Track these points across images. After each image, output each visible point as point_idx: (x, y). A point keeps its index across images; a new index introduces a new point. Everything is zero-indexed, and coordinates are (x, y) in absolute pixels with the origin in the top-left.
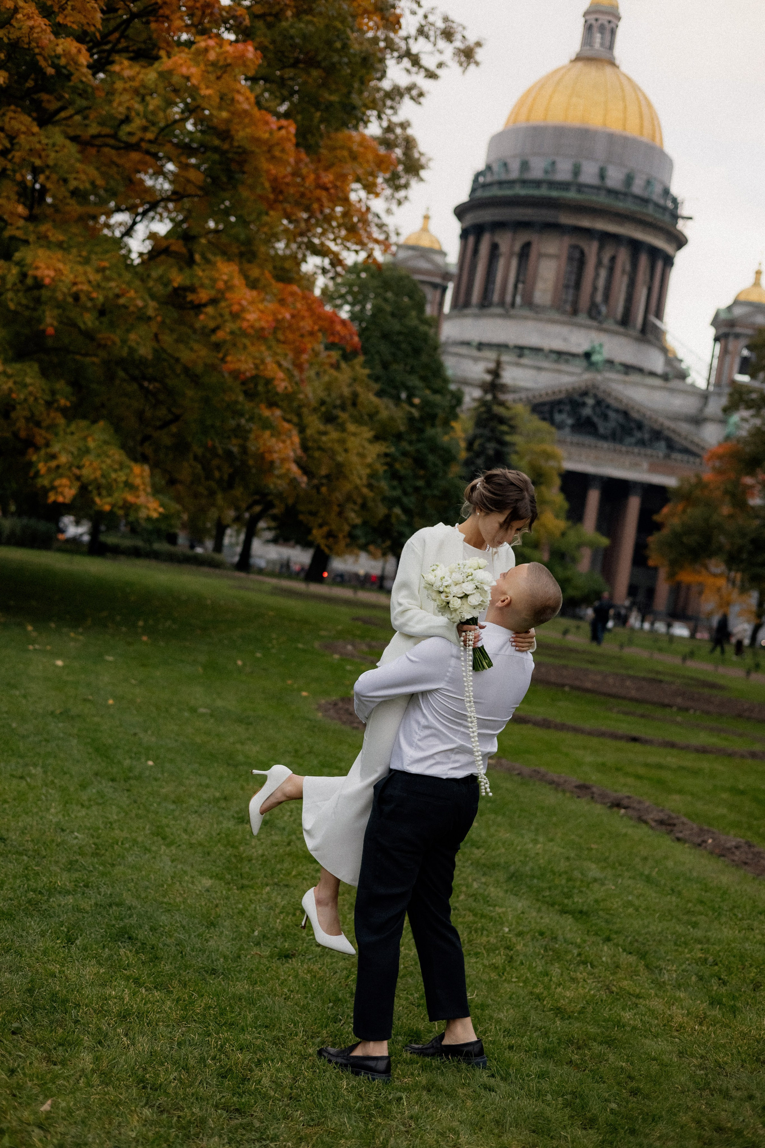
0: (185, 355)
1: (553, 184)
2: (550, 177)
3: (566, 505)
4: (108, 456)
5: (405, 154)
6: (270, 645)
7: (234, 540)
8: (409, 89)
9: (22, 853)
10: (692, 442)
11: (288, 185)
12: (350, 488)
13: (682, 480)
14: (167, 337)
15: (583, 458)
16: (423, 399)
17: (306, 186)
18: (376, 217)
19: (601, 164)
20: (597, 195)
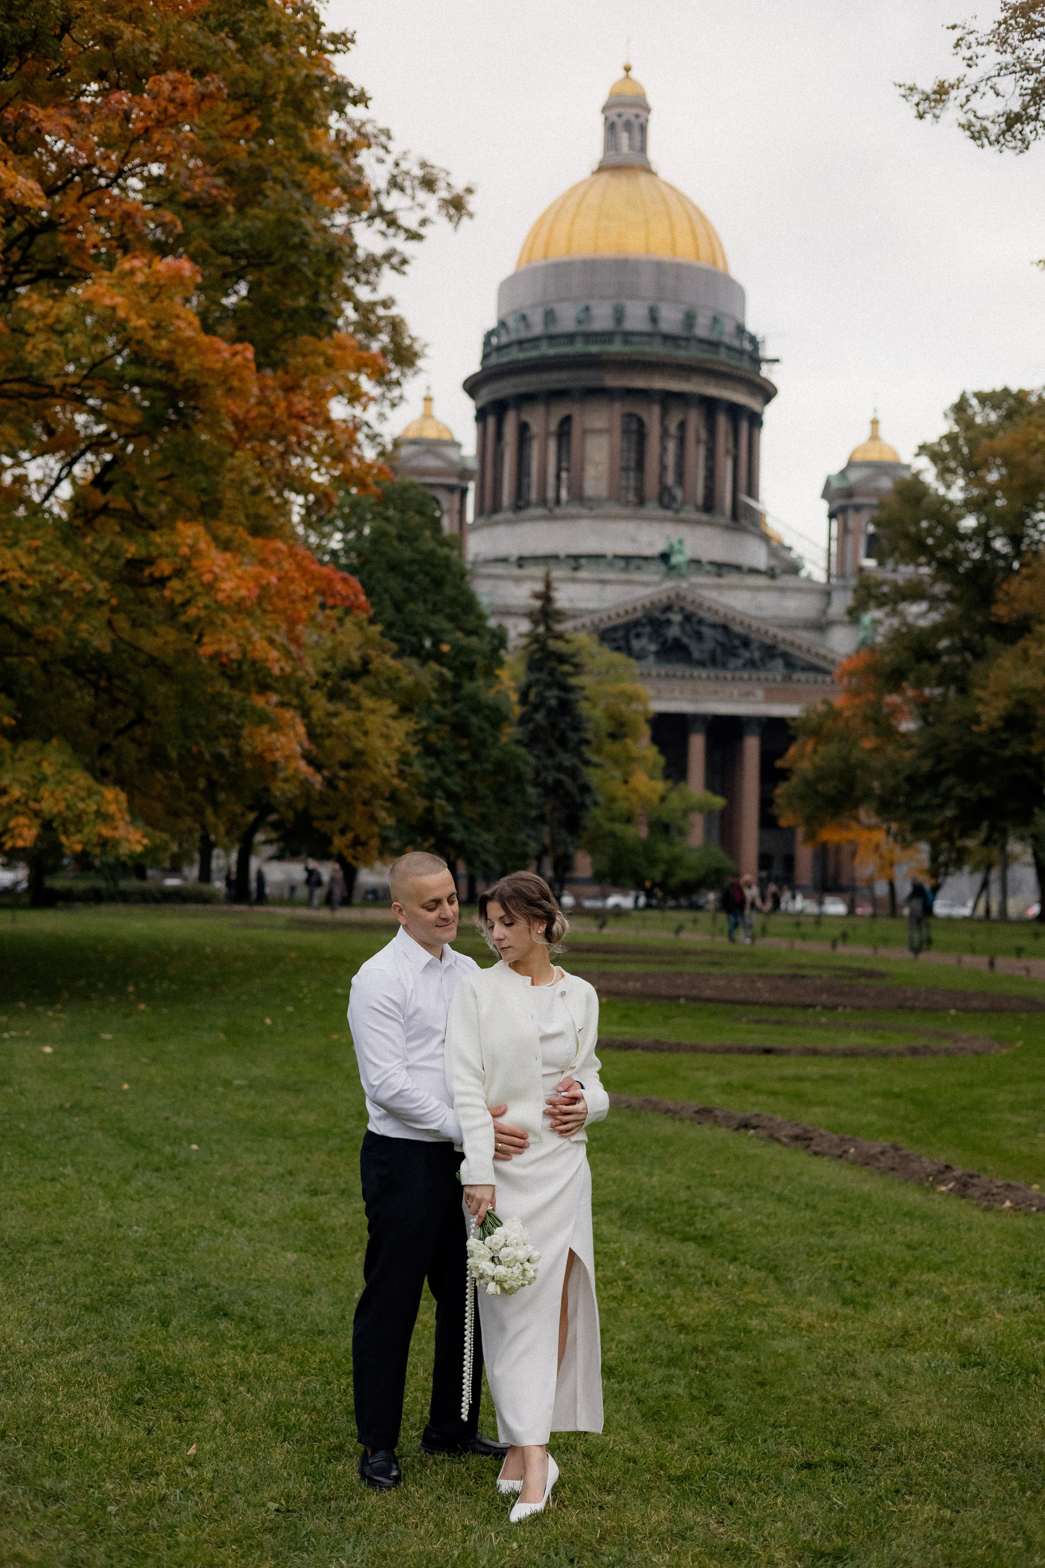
0: (149, 643)
1: (590, 337)
2: (583, 328)
3: (661, 760)
4: (70, 783)
5: (392, 340)
6: (301, 995)
8: (387, 257)
9: (84, 1252)
10: (817, 655)
11: (254, 419)
12: (374, 779)
13: (807, 711)
14: (122, 622)
15: (677, 694)
16: (454, 645)
17: (277, 415)
18: (366, 430)
19: (649, 303)
20: (650, 344)
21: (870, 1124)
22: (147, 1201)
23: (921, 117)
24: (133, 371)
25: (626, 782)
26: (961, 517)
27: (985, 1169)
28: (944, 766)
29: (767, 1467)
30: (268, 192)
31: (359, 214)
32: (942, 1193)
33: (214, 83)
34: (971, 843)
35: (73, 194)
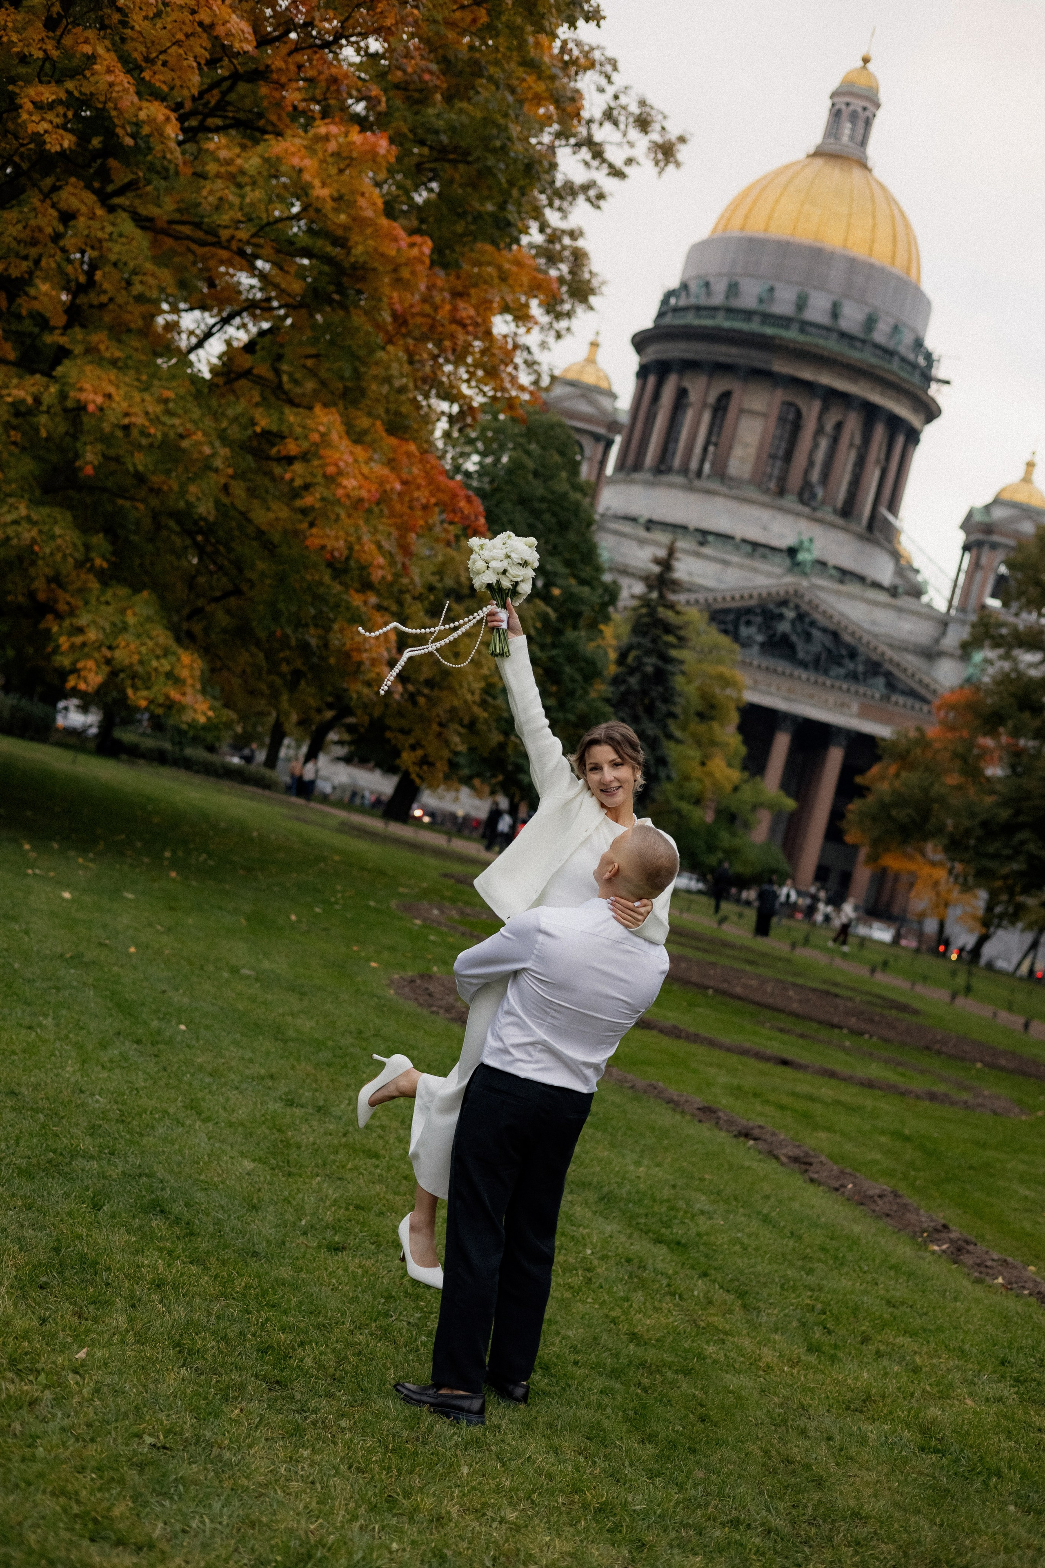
0: (261, 516)
1: (768, 318)
2: (764, 308)
3: (743, 750)
4: (150, 638)
5: (572, 271)
6: (333, 899)
7: (291, 752)
8: (585, 188)
9: (37, 1111)
10: (920, 681)
11: (413, 315)
12: (456, 703)
13: (898, 733)
14: (239, 490)
15: (773, 689)
16: (566, 591)
17: (439, 317)
18: (525, 354)
19: (833, 298)
20: (826, 338)
21: (875, 1162)
22: (117, 1071)
24: (305, 240)
25: (703, 764)
27: (982, 1237)
28: (1021, 819)
30: (481, 89)
31: (567, 138)
32: (934, 1253)
34: (1030, 901)
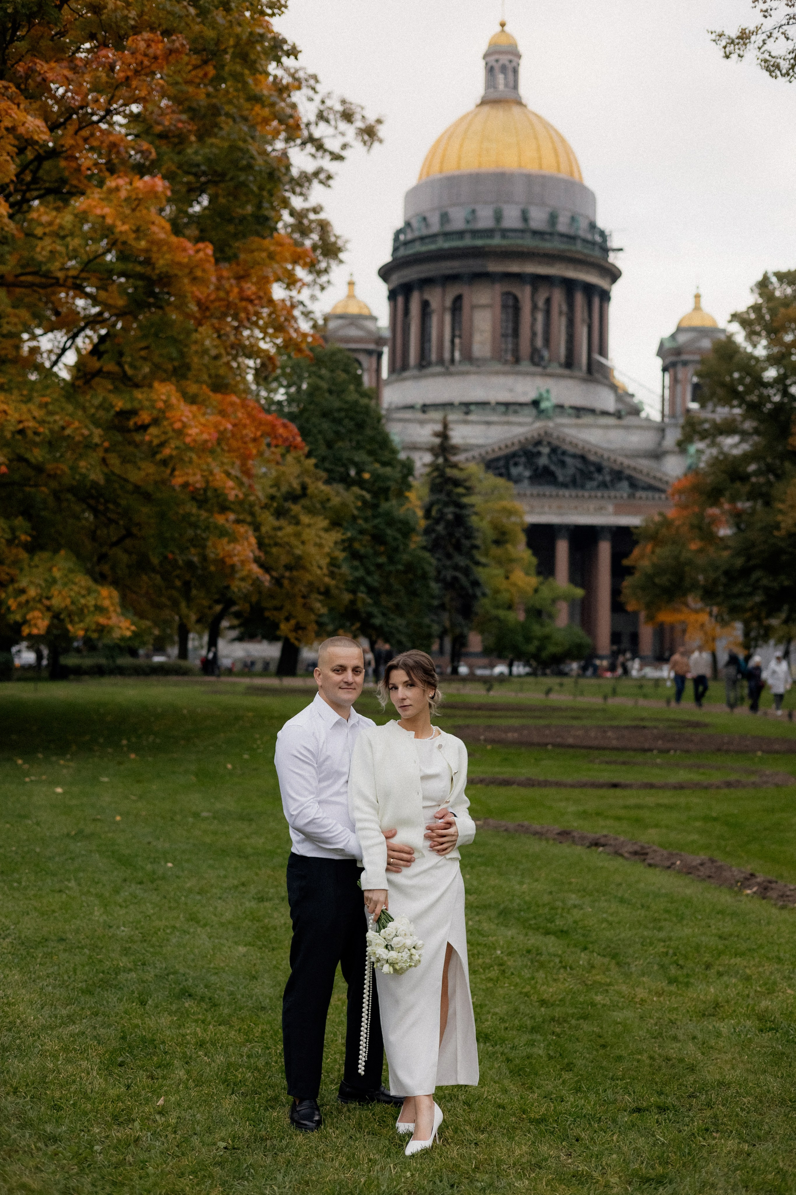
0: (135, 476)
1: (476, 233)
2: (471, 226)
3: (534, 561)
4: (75, 584)
5: (321, 238)
6: (255, 746)
7: (197, 644)
8: (316, 174)
9: (82, 948)
10: (654, 477)
11: (212, 302)
12: (311, 578)
13: (647, 521)
14: (114, 460)
15: (546, 509)
16: (373, 473)
17: (231, 299)
18: (301, 308)
19: (522, 206)
20: (522, 238)
21: (693, 842)
22: (131, 907)
23: (727, 57)
24: (120, 266)
25: (507, 578)
26: (765, 369)
27: (781, 876)
28: (752, 563)
29: (607, 1111)
30: (223, 125)
31: (294, 140)
32: (747, 895)
33: (179, 40)
34: (774, 622)
35: (71, 128)
